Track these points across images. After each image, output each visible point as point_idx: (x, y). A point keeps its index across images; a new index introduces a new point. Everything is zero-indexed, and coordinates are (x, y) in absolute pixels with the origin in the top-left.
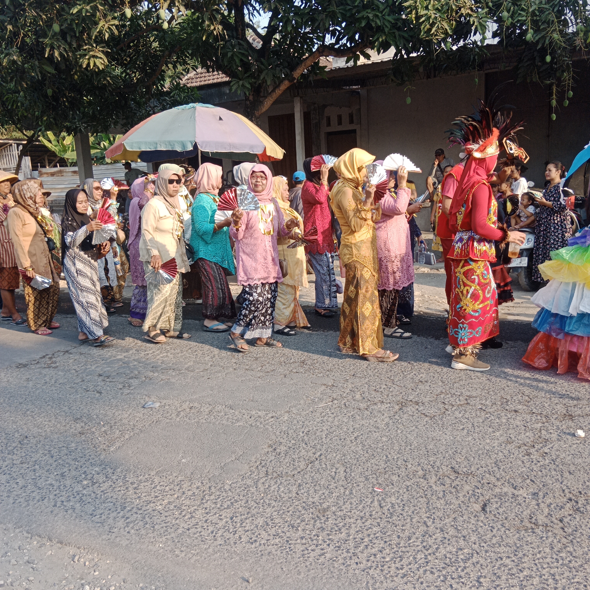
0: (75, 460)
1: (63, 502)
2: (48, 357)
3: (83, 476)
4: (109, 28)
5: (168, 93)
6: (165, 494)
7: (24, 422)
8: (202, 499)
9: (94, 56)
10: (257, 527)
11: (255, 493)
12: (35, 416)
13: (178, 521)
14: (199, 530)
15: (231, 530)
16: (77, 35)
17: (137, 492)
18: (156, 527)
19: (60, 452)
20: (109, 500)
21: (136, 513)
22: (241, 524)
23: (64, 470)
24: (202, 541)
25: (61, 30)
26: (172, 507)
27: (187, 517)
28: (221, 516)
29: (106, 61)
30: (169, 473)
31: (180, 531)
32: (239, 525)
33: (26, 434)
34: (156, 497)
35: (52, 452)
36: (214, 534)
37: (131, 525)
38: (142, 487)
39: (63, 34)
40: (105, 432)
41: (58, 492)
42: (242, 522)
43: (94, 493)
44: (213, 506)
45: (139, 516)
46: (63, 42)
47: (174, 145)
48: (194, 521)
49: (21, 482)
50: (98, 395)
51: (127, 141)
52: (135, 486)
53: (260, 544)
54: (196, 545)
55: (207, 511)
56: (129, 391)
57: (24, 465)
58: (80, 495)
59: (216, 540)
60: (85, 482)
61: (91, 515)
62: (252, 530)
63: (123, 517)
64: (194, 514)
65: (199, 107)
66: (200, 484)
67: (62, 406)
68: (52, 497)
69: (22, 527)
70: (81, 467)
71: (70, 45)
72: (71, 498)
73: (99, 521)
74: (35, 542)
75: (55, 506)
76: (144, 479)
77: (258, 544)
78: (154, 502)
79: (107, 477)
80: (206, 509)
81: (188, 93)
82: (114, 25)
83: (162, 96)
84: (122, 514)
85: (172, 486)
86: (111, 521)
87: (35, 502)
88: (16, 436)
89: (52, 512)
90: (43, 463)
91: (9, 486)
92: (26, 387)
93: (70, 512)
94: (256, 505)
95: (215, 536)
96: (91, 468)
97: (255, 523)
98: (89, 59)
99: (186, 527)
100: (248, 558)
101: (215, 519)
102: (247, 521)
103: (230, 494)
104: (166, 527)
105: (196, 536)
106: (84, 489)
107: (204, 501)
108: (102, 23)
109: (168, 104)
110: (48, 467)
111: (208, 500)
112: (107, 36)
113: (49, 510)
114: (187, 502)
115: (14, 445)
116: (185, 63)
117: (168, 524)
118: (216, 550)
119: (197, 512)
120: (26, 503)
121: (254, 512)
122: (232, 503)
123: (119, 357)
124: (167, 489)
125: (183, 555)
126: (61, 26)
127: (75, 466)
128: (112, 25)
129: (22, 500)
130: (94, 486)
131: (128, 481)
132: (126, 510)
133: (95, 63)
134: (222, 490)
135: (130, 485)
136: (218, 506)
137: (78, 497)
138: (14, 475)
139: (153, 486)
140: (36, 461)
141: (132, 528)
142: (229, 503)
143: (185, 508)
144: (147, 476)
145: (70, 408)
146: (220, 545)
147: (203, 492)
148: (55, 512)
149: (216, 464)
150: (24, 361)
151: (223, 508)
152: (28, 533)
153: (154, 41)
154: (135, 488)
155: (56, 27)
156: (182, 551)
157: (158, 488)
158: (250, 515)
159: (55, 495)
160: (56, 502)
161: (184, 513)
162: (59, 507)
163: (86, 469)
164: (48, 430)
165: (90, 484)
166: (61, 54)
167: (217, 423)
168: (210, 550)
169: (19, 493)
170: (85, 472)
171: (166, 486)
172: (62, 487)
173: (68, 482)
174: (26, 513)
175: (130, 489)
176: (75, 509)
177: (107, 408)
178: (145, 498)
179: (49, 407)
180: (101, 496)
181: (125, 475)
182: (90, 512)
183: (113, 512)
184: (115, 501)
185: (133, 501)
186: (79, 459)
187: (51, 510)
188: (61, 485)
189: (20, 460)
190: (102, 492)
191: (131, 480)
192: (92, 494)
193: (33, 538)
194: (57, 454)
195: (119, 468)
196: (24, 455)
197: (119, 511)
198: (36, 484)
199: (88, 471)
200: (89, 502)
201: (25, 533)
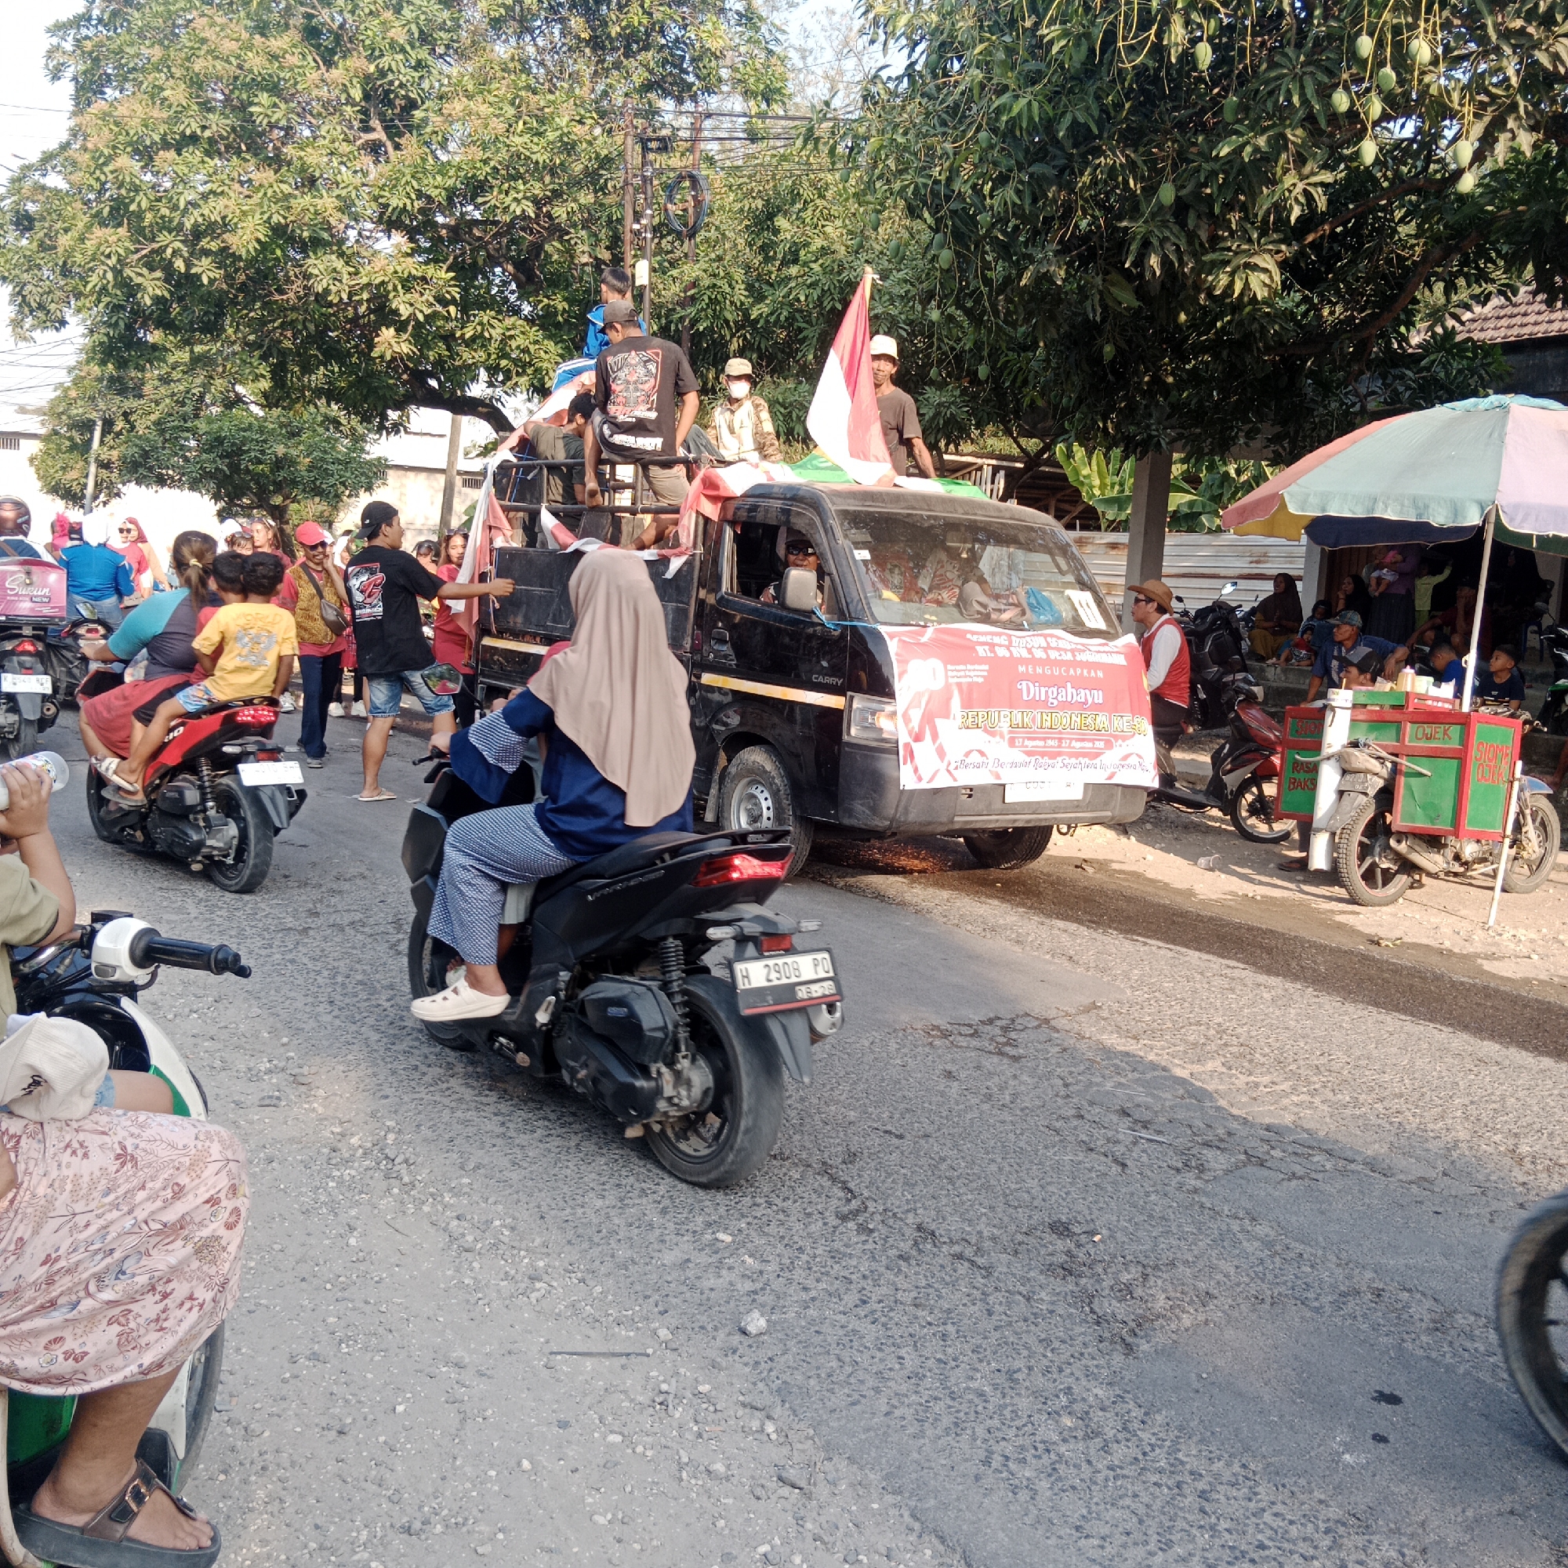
0: (1046, 1342)
1: (1007, 1458)
2: (999, 1023)
3: (1064, 1400)
4: (1306, 192)
5: (1415, 359)
6: (1286, 1545)
7: (931, 1190)
9: (1247, 266)
16: (1217, 210)
17: (1207, 1507)
19: (1009, 1304)
20: (1127, 1501)
23: (1016, 1365)
25: (1178, 198)
29: (1277, 278)
30: (1302, 1482)
33: (933, 1227)
34: (1262, 1546)
35: (991, 1299)
38: (1223, 1499)
39: (1181, 208)
40: (1129, 1288)
41: (996, 1422)
43: (1089, 1462)
46: (1176, 229)
47: (1426, 507)
49: (911, 1361)
50: (1116, 1169)
51: (1293, 488)
52: (1201, 1485)
56: (1199, 1184)
57: (920, 1313)
58: (1053, 1456)
60: (1067, 1421)
65: (1520, 406)
66: (1392, 1554)
67: (1025, 1175)
68: (980, 1431)
69: (901, 1492)
70: (1061, 1371)
71: (1191, 237)
72: (1029, 1456)
73: (1097, 1556)
74: (928, 1552)
75: (987, 1462)
76: (1227, 1476)
78: (1252, 1560)
79: (1125, 1428)
81: (1472, 359)
82: (1322, 184)
83: (1395, 366)
84: (1159, 1559)
85: (1310, 1528)
87: (939, 1432)
88: (910, 1222)
89: (977, 1478)
90: (966, 1322)
91: (882, 1360)
92: (942, 1094)
93: (1024, 1495)
96: (1084, 1382)
98: (1232, 274)
106: (1064, 1440)
108: (1289, 180)
109: (1408, 388)
110: (978, 1340)
112: (1296, 212)
113: (973, 1468)
115: (903, 1246)
116: (1483, 277)
120: (918, 1426)
124: (1294, 1531)
126: (1179, 188)
127: (1045, 1362)
128: (1315, 185)
129: (908, 1413)
130: (1091, 1443)
131: (1182, 1463)
132: (1171, 1555)
133: (1247, 284)
135: (1188, 1479)
137: (1045, 1460)
138: (896, 1332)
139: (1253, 1505)
140: (949, 1311)
144: (1236, 1468)
145: (1043, 1187)
148: (985, 1482)
150: (943, 1021)
152: (913, 1516)
153: (1402, 220)
154: (1203, 1495)
155: (1167, 194)
157: (1267, 1517)
159: (990, 1431)
160: (990, 1452)
162: (997, 1471)
163: (1071, 1381)
164: (986, 1233)
165: (1080, 1434)
166: (1165, 262)
167: (1461, 1371)
169: (904, 1388)
170: (1068, 1391)
171: (1291, 1522)
172: (1007, 1412)
173: (1024, 1403)
174: (915, 1455)
175: (1187, 1490)
176: (1036, 1492)
177: (1139, 1218)
178: (1227, 1535)
179: (994, 1168)
180: (1107, 1480)
181: (1176, 1441)
182: (1075, 1519)
183: (1136, 1544)
184: (1142, 1510)
185: (1194, 1531)
186: (1056, 1344)
187: (974, 1470)
188: (1005, 1406)
189: (914, 1294)
190: (1111, 1468)
191: (1192, 1463)
192: (1084, 1465)
193: (926, 1538)
194: (1001, 1309)
195: (1159, 1411)
196: (923, 1283)
197: (1152, 1547)
198: (944, 1379)
199: (1076, 1390)
200: (1073, 1488)
201: (906, 1514)
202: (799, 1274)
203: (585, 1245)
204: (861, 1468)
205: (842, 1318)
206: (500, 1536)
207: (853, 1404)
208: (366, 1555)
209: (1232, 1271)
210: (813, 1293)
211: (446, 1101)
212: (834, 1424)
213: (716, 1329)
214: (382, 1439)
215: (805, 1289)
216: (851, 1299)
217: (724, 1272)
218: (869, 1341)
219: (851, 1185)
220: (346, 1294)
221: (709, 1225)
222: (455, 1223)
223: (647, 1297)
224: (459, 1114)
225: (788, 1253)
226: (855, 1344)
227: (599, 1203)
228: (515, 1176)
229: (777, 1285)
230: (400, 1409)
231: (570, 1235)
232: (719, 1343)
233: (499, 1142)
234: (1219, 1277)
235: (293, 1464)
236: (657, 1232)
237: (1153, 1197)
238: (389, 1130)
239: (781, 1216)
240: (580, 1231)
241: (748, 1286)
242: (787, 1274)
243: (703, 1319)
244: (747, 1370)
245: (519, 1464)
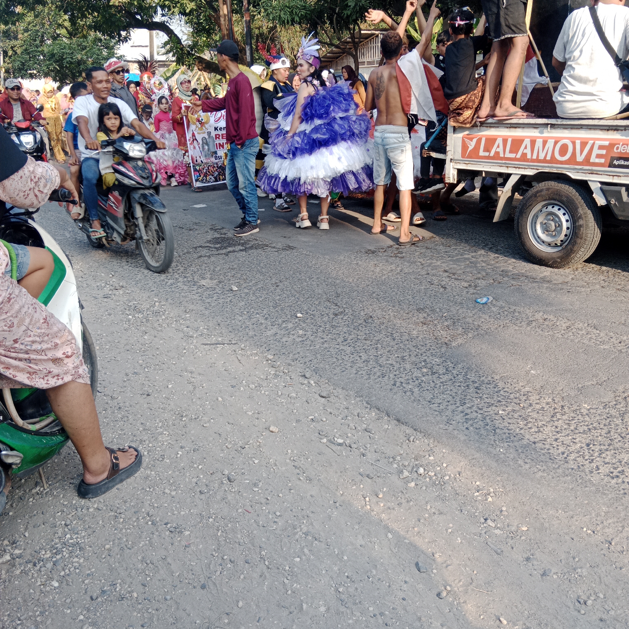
0: (416, 346)
1: (402, 383)
2: (394, 246)
3: (423, 364)
6: (509, 400)
7: (370, 303)
8: (553, 417)
10: (620, 462)
11: (621, 426)
12: (380, 300)
13: (522, 432)
14: (547, 447)
15: (587, 457)
17: (479, 391)
18: (497, 431)
19: (401, 336)
20: (448, 392)
21: (476, 412)
22: (600, 454)
23: (405, 354)
24: (550, 459)
26: (516, 416)
27: (533, 430)
28: (575, 439)
30: (515, 380)
31: (525, 442)
32: (596, 454)
33: (371, 314)
34: (500, 401)
35: (394, 335)
36: (565, 456)
37: (471, 422)
38: (485, 389)
40: (448, 327)
41: (397, 372)
42: (601, 452)
43: (433, 382)
44: (566, 426)
45: (480, 416)
48: (540, 436)
49: (364, 356)
50: (442, 290)
52: (476, 385)
53: (623, 482)
54: (542, 461)
55: (557, 430)
56: (475, 291)
57: (367, 342)
58: (419, 381)
59: (567, 462)
60: (425, 370)
61: (429, 402)
62: (614, 464)
63: (462, 412)
64: (542, 429)
66: (550, 400)
67: (406, 295)
68: (391, 376)
69: (362, 396)
70: (422, 355)
72: (410, 382)
73: (437, 409)
74: (374, 414)
75: (394, 385)
76: (486, 381)
77: (620, 480)
78: (496, 406)
79: (447, 370)
80: (556, 427)
84: (461, 408)
85: (518, 394)
86: (449, 413)
87: (376, 377)
88: (362, 314)
89: (391, 390)
90: (385, 343)
91: (353, 358)
92: (373, 271)
94: (620, 439)
95: (566, 458)
96: (431, 358)
97: (618, 457)
99: (533, 440)
100: (607, 492)
101: (567, 440)
102: (608, 453)
103: (587, 418)
104: (509, 434)
105: (543, 452)
106: (424, 376)
107: (555, 419)
110: (390, 348)
111: (559, 419)
113: (389, 387)
114: (535, 415)
115: (359, 322)
117: (512, 432)
118: (567, 472)
119: (545, 428)
120: (367, 376)
121: (617, 445)
122: (589, 429)
123: (466, 256)
124: (512, 396)
125: (527, 466)
127: (416, 353)
129: (364, 373)
130: (434, 376)
131: (469, 379)
132: (465, 407)
134: (578, 413)
135: (471, 383)
136: (572, 428)
137: (417, 382)
138: (358, 348)
139: (496, 389)
140: (378, 340)
141: (472, 425)
142: (586, 428)
143: (531, 420)
144: (489, 378)
145: (413, 298)
146: (572, 469)
147: (554, 409)
148: (394, 391)
149: (572, 384)
150: (372, 248)
151: (577, 431)
152: (367, 403)
154: (477, 388)
156: (526, 463)
157: (502, 393)
158: (611, 447)
159: (395, 375)
160: (395, 382)
161: (530, 425)
162: (398, 387)
163: (426, 358)
164: (391, 314)
165: (430, 373)
167: (577, 341)
168: (560, 471)
169: (362, 366)
170: (425, 361)
171: (511, 393)
172: (402, 369)
173: (408, 366)
174: (367, 385)
175: (471, 387)
176: (413, 392)
177: (451, 304)
178: (486, 399)
179: (394, 293)
180: (440, 386)
181: (466, 373)
182: (428, 399)
183: (452, 404)
184: (454, 394)
185: (474, 399)
186: (420, 347)
187: (390, 387)
188: (401, 367)
189: (364, 336)
190: (441, 383)
191: (473, 379)
192: (432, 383)
193: (372, 409)
194: (399, 338)
195: (460, 364)
196: (368, 332)
197: (458, 405)
198: (377, 361)
199: (428, 360)
200: (427, 390)
201: (365, 403)
202: (320, 334)
203: (236, 332)
204: (347, 391)
205: (338, 346)
206: (212, 421)
207: (343, 372)
208: (162, 430)
209: (488, 317)
210: (326, 339)
211: (177, 290)
212: (337, 378)
213: (289, 353)
214: (164, 396)
215: (323, 338)
216: (339, 340)
217: (291, 336)
218: (348, 352)
219: (339, 304)
220: (145, 354)
221: (284, 322)
222: (186, 329)
223: (261, 346)
224: (183, 294)
225: (315, 328)
226: (343, 354)
227: (241, 318)
228: (207, 312)
229: (312, 338)
230: (170, 386)
231: (230, 329)
232: (290, 358)
233: (200, 302)
234: (483, 320)
235: (131, 406)
236: (264, 326)
237: (457, 297)
238: (156, 302)
239: (312, 316)
240: (234, 328)
241: (300, 339)
242: (316, 334)
243: (284, 351)
244: (302, 365)
245: (217, 399)
